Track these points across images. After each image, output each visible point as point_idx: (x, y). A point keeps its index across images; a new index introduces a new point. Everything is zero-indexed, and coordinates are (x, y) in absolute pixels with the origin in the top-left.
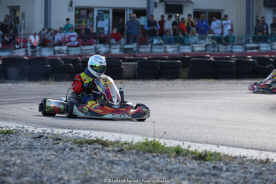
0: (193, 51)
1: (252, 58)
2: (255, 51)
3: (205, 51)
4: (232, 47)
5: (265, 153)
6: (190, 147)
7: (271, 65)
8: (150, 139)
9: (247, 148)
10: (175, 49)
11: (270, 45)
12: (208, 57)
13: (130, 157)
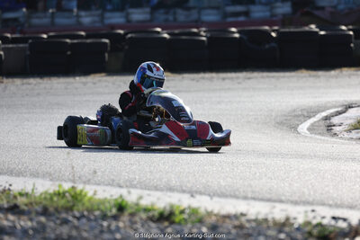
0: (128, 21)
1: (238, 32)
2: (242, 19)
3: (151, 20)
4: (199, 13)
5: (279, 206)
6: (141, 198)
7: (273, 44)
8: (67, 186)
9: (245, 198)
10: (96, 19)
11: (268, 8)
12: (158, 32)
13: (31, 220)
